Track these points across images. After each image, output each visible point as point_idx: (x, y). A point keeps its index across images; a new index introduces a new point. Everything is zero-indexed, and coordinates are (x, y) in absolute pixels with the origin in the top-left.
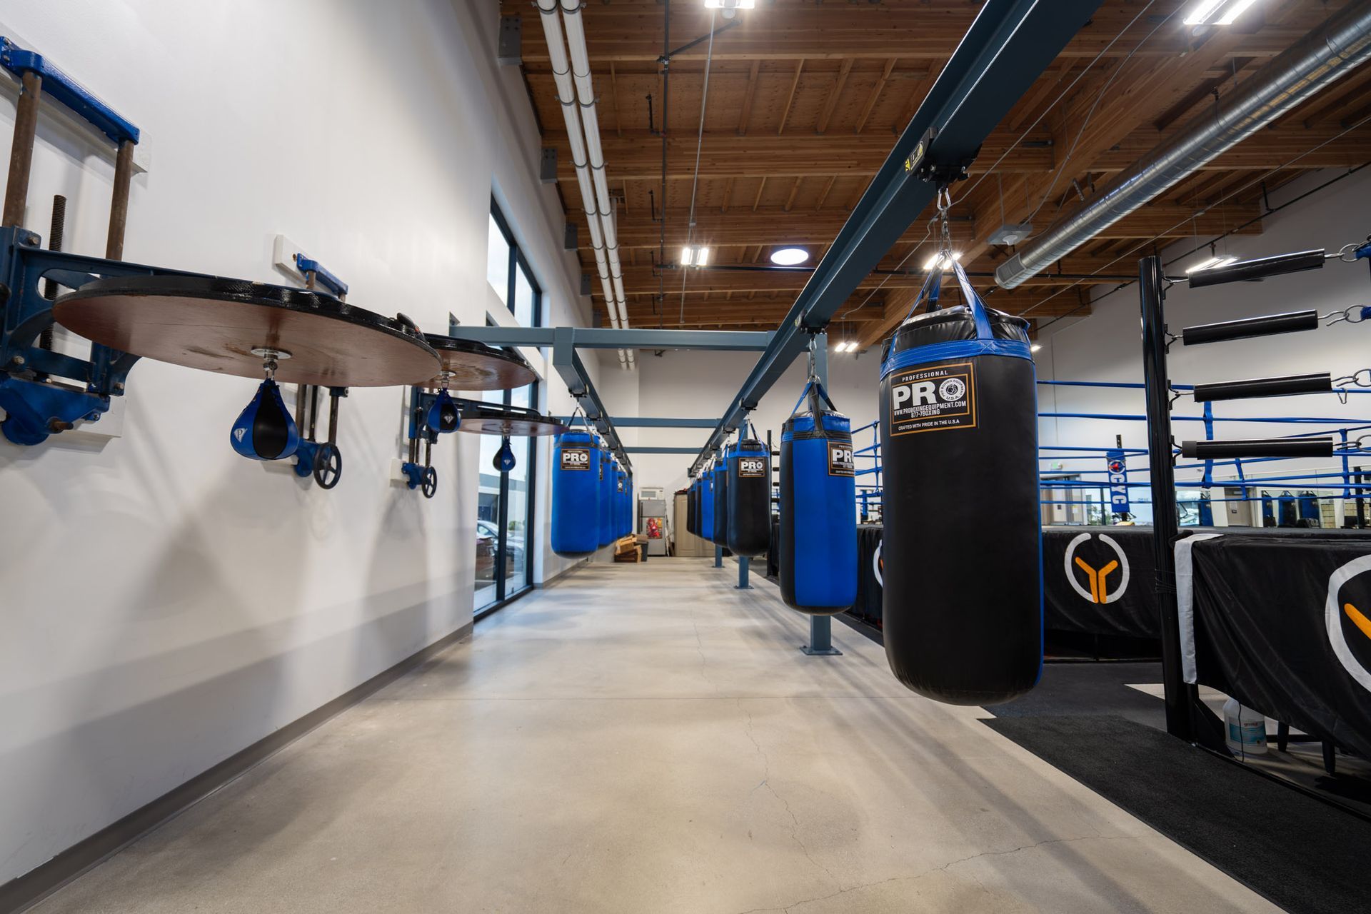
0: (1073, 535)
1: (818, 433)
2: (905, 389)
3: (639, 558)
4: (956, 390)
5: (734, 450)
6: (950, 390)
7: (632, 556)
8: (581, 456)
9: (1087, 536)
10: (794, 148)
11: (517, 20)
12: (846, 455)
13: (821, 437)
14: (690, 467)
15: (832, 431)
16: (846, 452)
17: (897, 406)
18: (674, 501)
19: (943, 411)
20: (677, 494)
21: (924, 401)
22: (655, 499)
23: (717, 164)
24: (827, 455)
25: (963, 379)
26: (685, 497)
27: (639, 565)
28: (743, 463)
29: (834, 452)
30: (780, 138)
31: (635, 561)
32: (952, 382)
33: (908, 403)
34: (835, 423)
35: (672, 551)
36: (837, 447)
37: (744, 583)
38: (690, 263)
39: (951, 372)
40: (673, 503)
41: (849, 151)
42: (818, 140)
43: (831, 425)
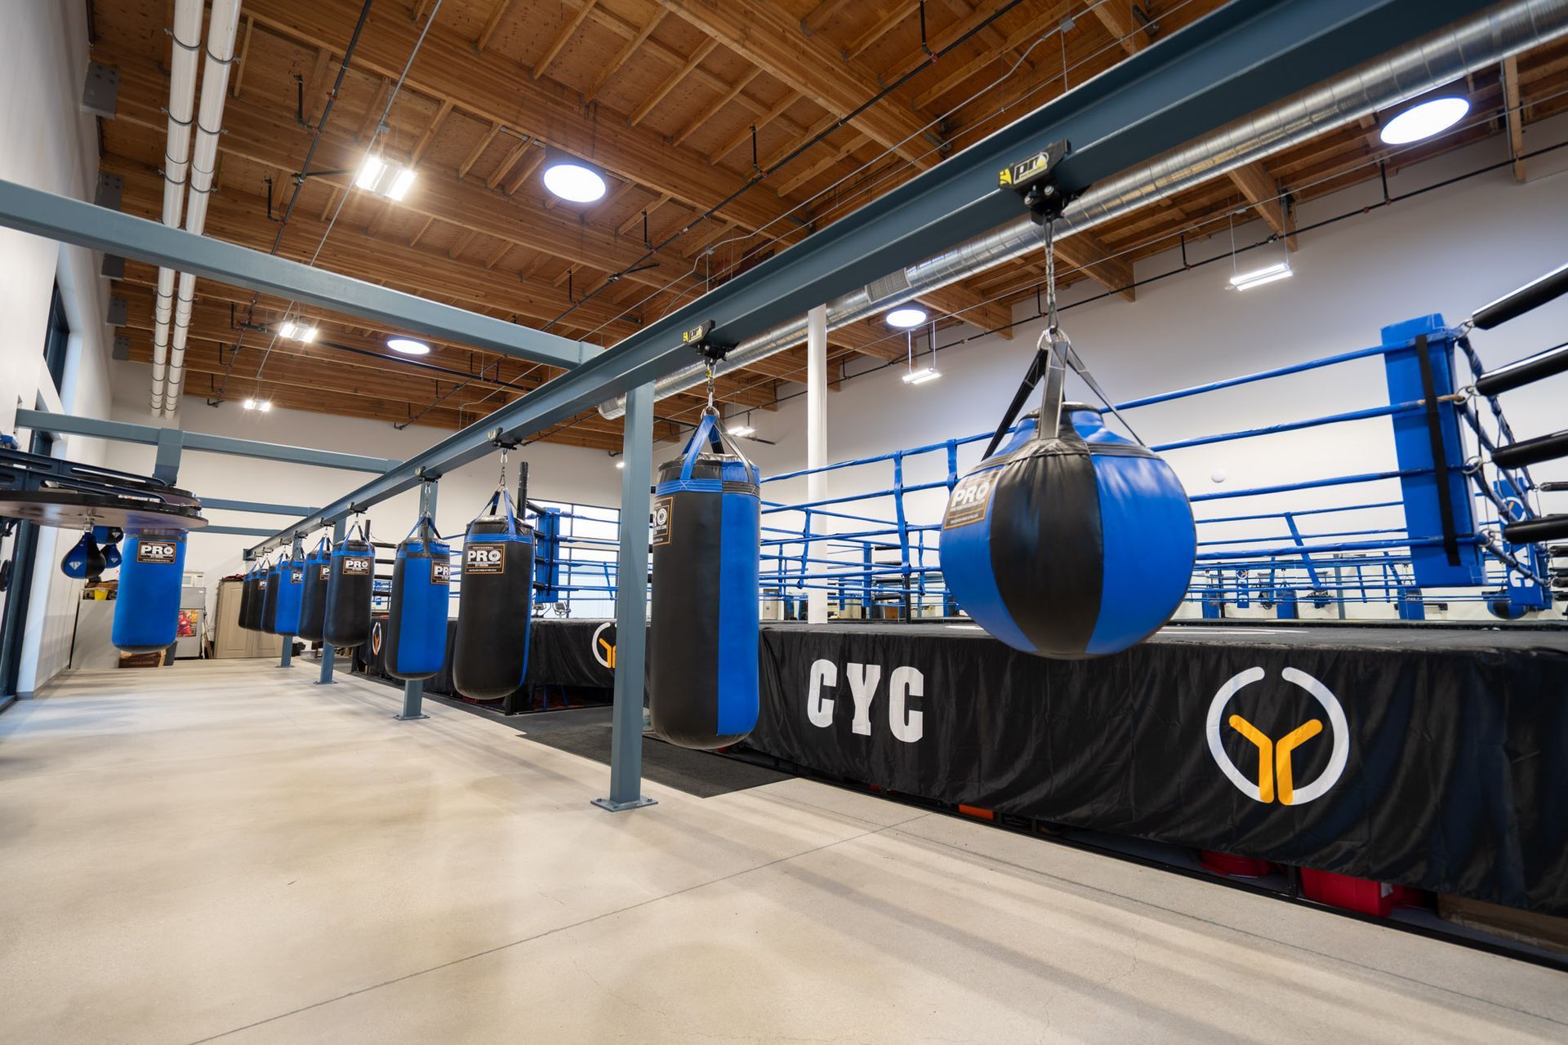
0: (599, 624)
1: (425, 554)
2: (474, 552)
3: (162, 661)
4: (496, 556)
5: (340, 549)
6: (493, 556)
7: (151, 659)
8: (165, 550)
9: (608, 625)
10: (425, 264)
11: (113, 73)
12: (445, 570)
13: (427, 557)
14: (249, 548)
15: (436, 554)
16: (445, 568)
17: (469, 560)
18: (219, 589)
19: (489, 565)
20: (224, 580)
21: (482, 560)
22: (191, 586)
23: (339, 256)
24: (431, 570)
25: (500, 551)
26: (239, 586)
27: (162, 669)
28: (348, 562)
29: (436, 568)
30: (410, 250)
31: (156, 665)
32: (495, 552)
33: (474, 560)
34: (438, 548)
35: (209, 651)
36: (438, 564)
37: (326, 678)
38: (291, 337)
39: (495, 548)
40: (216, 591)
41: (477, 281)
42: (450, 263)
43: (436, 549)
